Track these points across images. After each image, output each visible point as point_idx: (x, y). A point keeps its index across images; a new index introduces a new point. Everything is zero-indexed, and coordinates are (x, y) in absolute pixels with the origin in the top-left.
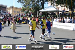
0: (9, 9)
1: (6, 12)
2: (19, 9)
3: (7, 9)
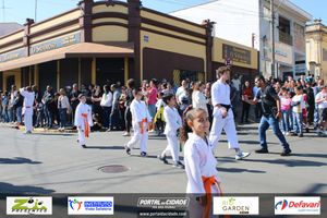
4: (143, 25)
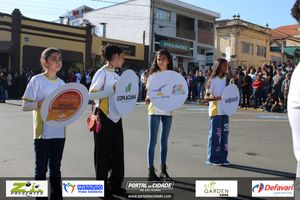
2: (262, 36)
4: (23, 30)
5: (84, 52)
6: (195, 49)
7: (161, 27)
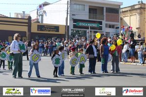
0: (128, 14)
1: (118, 24)
3: (122, 16)
5: (27, 31)
6: (103, 26)
7: (73, 15)
